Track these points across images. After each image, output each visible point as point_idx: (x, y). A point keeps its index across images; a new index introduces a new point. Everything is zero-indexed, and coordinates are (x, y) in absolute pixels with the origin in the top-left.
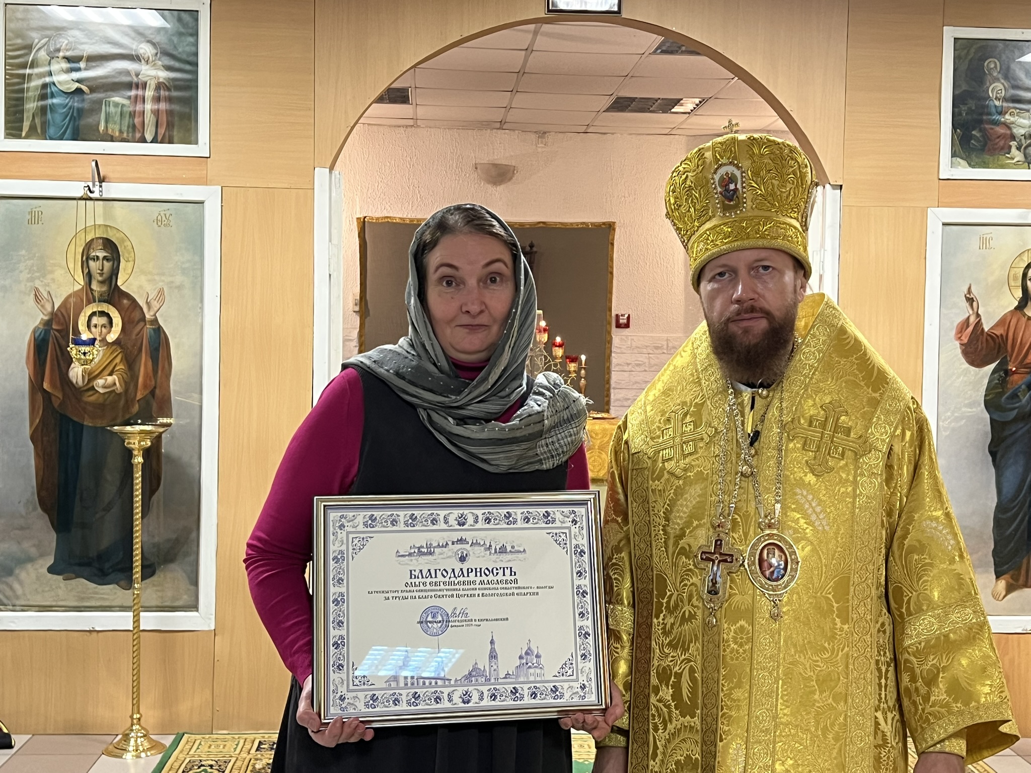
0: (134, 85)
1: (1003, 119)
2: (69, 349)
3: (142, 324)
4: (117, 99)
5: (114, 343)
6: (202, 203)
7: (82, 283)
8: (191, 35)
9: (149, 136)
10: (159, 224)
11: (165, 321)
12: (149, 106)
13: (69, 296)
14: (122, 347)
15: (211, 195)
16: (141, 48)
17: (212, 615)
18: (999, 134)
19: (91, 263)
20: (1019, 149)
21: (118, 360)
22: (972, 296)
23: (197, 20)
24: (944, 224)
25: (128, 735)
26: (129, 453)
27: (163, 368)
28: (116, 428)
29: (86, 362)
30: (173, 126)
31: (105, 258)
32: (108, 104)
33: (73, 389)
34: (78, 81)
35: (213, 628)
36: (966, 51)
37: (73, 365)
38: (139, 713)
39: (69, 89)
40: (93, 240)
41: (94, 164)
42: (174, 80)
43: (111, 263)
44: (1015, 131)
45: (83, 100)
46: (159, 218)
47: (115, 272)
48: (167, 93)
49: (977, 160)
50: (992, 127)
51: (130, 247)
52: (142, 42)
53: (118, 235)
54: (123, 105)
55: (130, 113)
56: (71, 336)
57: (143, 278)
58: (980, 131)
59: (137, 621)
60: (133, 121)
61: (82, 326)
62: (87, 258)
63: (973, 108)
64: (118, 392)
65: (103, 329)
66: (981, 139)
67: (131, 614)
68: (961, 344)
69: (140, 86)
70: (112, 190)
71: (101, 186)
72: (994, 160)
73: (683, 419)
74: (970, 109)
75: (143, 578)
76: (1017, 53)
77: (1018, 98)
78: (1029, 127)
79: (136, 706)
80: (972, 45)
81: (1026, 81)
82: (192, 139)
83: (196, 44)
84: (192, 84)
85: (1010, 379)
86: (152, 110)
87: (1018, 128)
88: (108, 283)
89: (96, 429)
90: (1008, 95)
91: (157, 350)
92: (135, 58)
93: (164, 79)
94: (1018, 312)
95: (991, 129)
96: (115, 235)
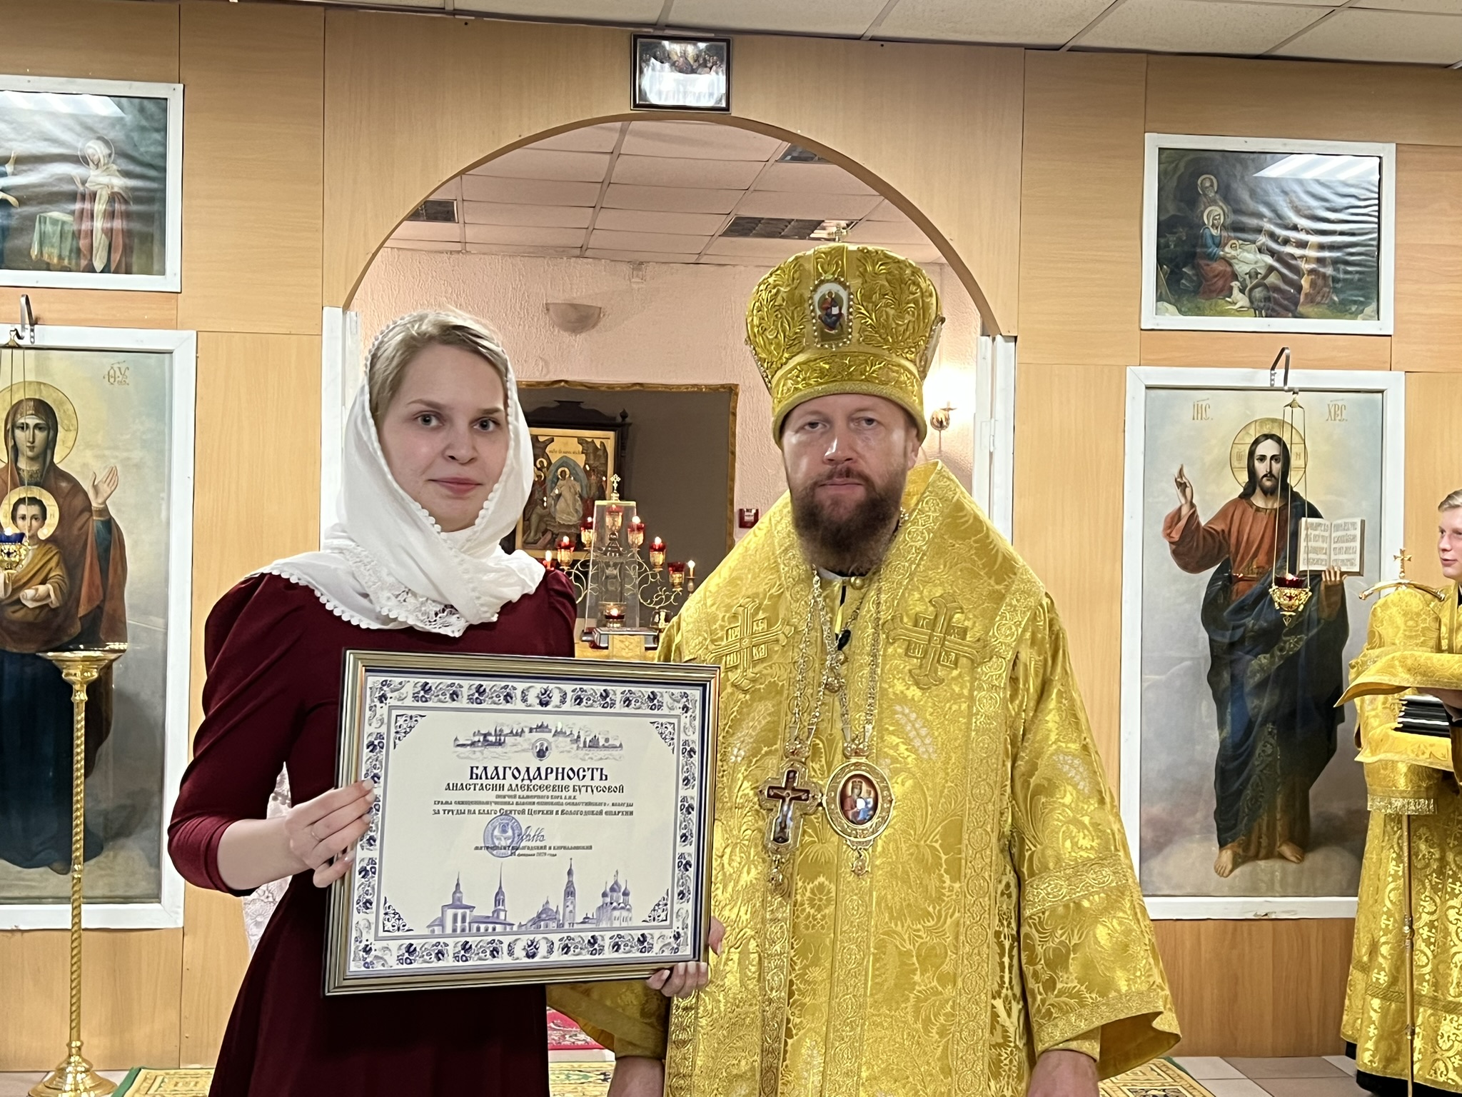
0: (79, 196)
1: (1221, 253)
3: (86, 515)
4: (56, 214)
6: (171, 352)
7: (6, 460)
8: (157, 130)
9: (98, 264)
10: (112, 380)
11: (118, 511)
12: (99, 224)
14: (59, 547)
15: (182, 343)
16: (90, 147)
17: (179, 907)
18: (1216, 272)
19: (18, 433)
21: (53, 563)
22: (1185, 480)
23: (165, 110)
24: (1148, 388)
25: (64, 1069)
26: (68, 688)
27: (116, 571)
29: (11, 566)
30: (131, 251)
31: (36, 426)
32: (43, 221)
34: (3, 190)
35: (181, 925)
36: (1174, 165)
38: (79, 1039)
40: (20, 402)
41: (23, 300)
42: (134, 189)
43: (45, 433)
44: (1236, 267)
45: (10, 216)
46: (112, 372)
47: (50, 444)
48: (123, 207)
49: (1189, 305)
50: (1209, 263)
51: (71, 411)
52: (89, 139)
53: (54, 395)
54: (64, 223)
55: (73, 233)
57: (88, 456)
58: (1193, 267)
59: (77, 915)
60: (78, 243)
61: (5, 518)
62: (12, 426)
64: (53, 607)
65: (34, 521)
67: (69, 907)
68: (1171, 543)
69: (87, 197)
70: (46, 335)
71: (32, 330)
73: (754, 616)
74: (1179, 239)
75: (86, 856)
76: (1239, 167)
77: (1241, 226)
78: (1256, 263)
79: (75, 1027)
80: (1183, 157)
81: (1252, 205)
82: (156, 268)
83: (164, 143)
84: (158, 195)
85: (1235, 587)
86: (102, 230)
87: (1241, 264)
88: (41, 459)
89: (23, 656)
90: (1229, 221)
91: (107, 550)
92: (81, 160)
93: (121, 188)
94: (1244, 500)
95: (1207, 265)
96: (51, 395)
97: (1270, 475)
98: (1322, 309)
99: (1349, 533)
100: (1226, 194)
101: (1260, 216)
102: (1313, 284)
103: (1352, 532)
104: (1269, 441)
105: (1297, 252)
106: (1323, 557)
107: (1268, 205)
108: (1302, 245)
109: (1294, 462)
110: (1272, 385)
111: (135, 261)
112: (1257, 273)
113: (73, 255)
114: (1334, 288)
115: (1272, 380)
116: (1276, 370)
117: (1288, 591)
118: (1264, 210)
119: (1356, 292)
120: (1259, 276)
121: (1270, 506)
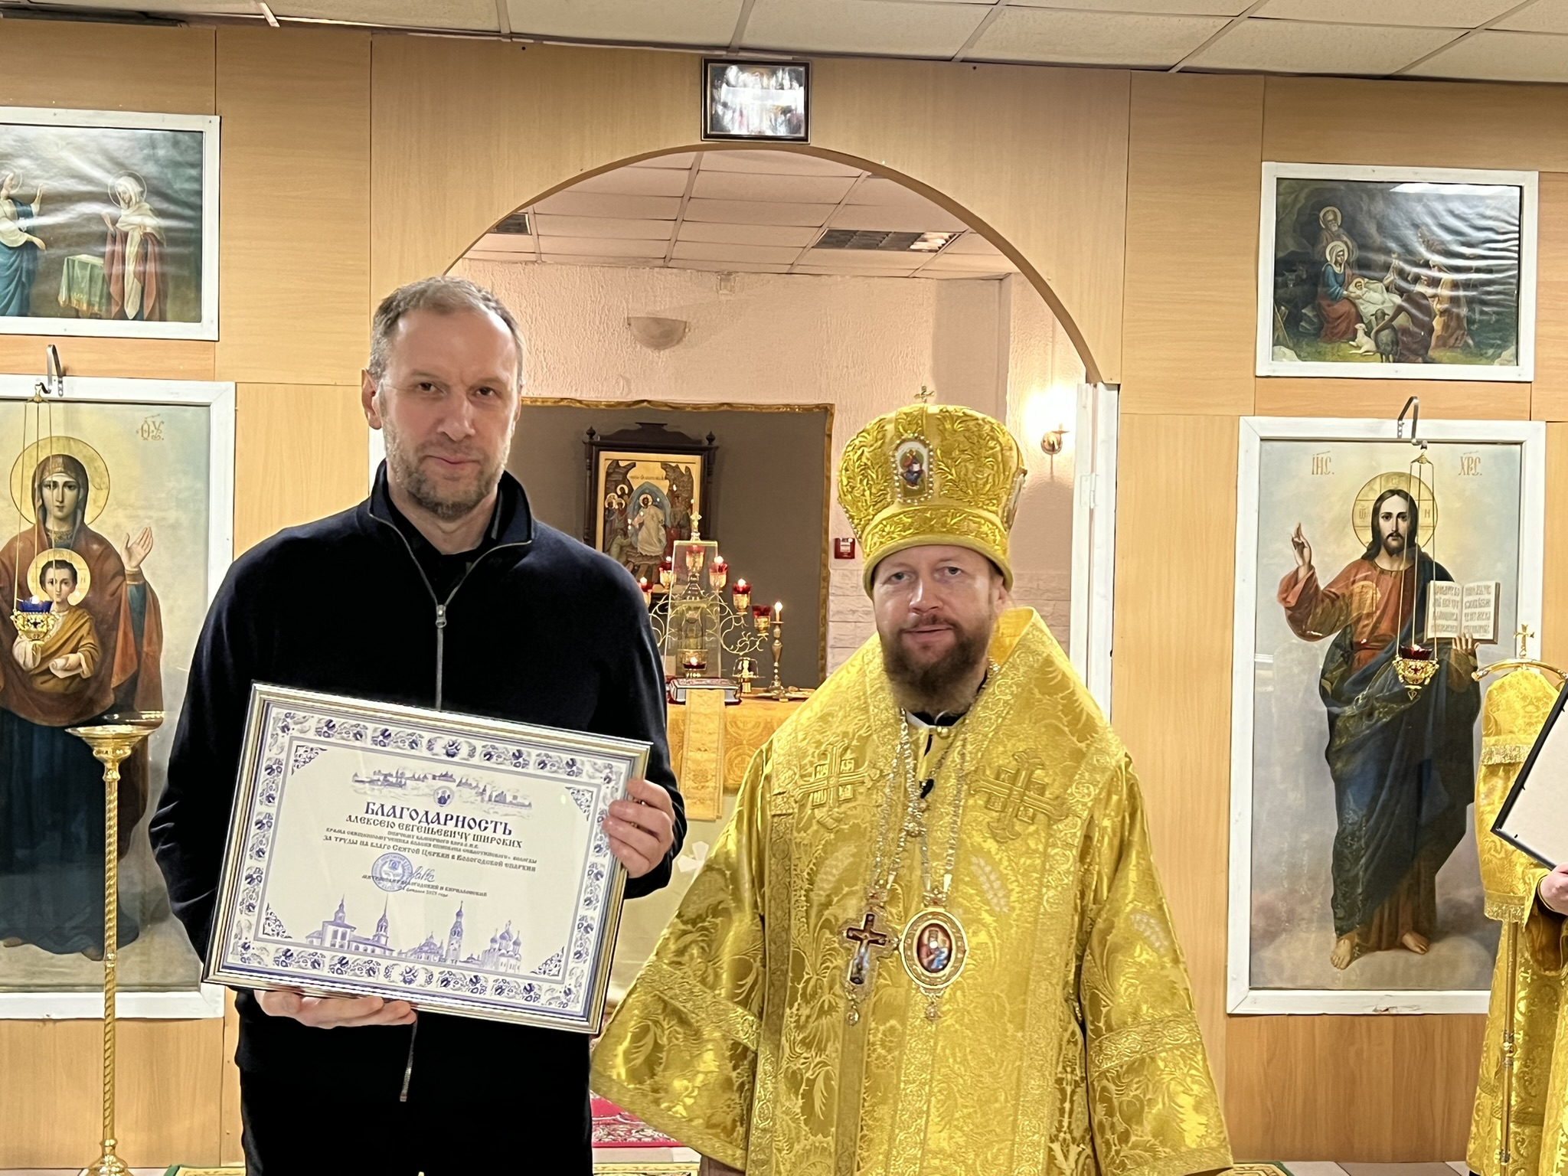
0: (109, 238)
1: (1345, 292)
2: (12, 617)
3: (119, 579)
4: (85, 257)
5: (79, 606)
6: (208, 406)
7: (34, 521)
8: (193, 166)
9: (131, 310)
10: (146, 435)
11: (153, 574)
12: (130, 268)
13: (15, 539)
14: (91, 613)
15: (220, 395)
16: (120, 185)
17: (219, 996)
18: (1341, 312)
19: (46, 492)
20: (1368, 334)
21: (84, 631)
22: (1302, 540)
23: (201, 143)
24: (1262, 440)
25: (97, 1169)
26: (100, 767)
27: (151, 638)
28: (82, 730)
29: (37, 636)
30: (166, 297)
31: (66, 484)
32: (71, 264)
33: (20, 673)
34: (29, 231)
35: (220, 1017)
36: (1293, 196)
37: (18, 639)
38: (113, 1137)
39: (15, 241)
40: (48, 458)
41: (50, 351)
42: (168, 230)
43: (75, 491)
44: (1361, 308)
46: (146, 427)
47: (80, 504)
48: (157, 249)
49: (1309, 349)
50: (1332, 303)
51: (102, 468)
52: (121, 176)
53: (84, 451)
54: (93, 266)
55: (104, 276)
56: (16, 599)
57: (120, 516)
58: (1314, 309)
59: (110, 1006)
60: (108, 287)
61: (33, 584)
62: (40, 485)
63: (1304, 276)
64: (84, 677)
65: (63, 586)
66: (1315, 320)
67: (102, 995)
68: (1287, 608)
69: (118, 238)
70: (75, 387)
71: (60, 382)
73: (842, 755)
74: (1299, 277)
75: (120, 944)
76: (1364, 197)
77: (1367, 262)
78: (1383, 303)
79: (109, 1128)
80: (1302, 189)
81: (1378, 239)
82: (193, 314)
83: (199, 180)
84: (194, 235)
85: (1357, 655)
86: (136, 275)
87: (1367, 305)
88: (70, 520)
89: (53, 729)
90: (1353, 258)
91: (142, 614)
92: (111, 198)
93: (153, 228)
94: (1367, 564)
95: (1329, 306)
96: (81, 451)
97: (1396, 534)
98: (1458, 354)
99: (1482, 597)
100: (1351, 227)
101: (1388, 252)
102: (1446, 326)
103: (1485, 597)
104: (1396, 498)
105: (1429, 291)
106: (1455, 623)
107: (1398, 240)
108: (1435, 283)
109: (1423, 520)
110: (1399, 437)
111: (170, 307)
112: (1384, 314)
113: (104, 301)
114: (1469, 330)
115: (1399, 431)
116: (1404, 420)
118: (1393, 245)
119: (1492, 335)
120: (1387, 318)
121: (1395, 568)
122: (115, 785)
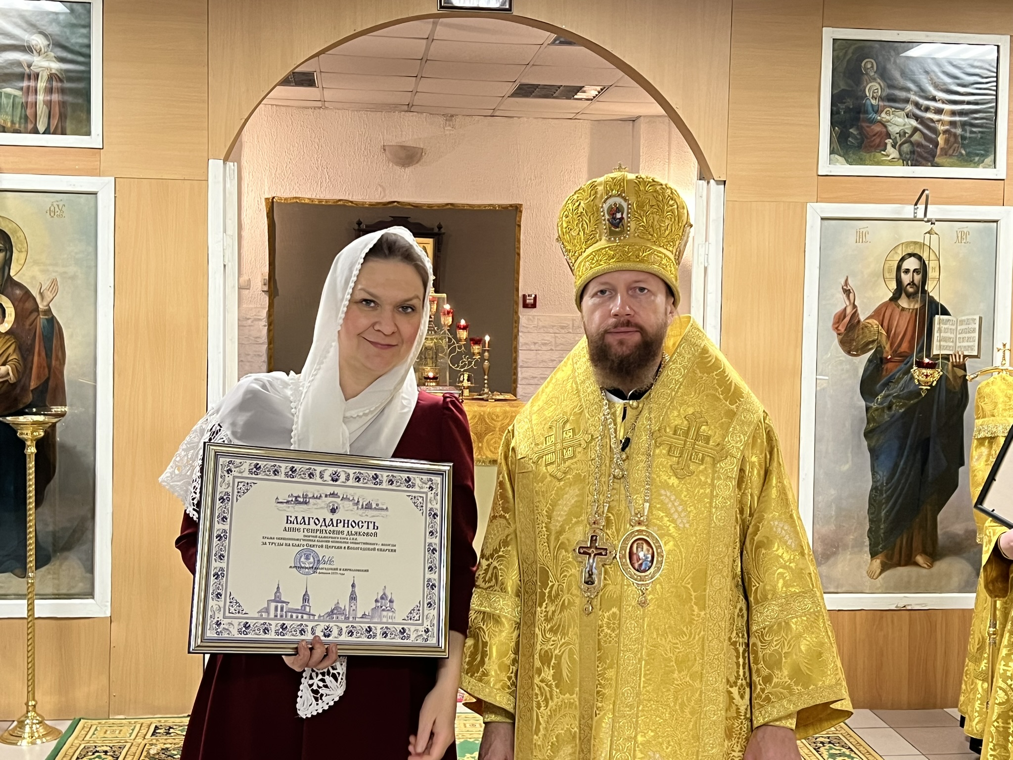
0: (26, 76)
1: (879, 118)
3: (35, 314)
4: (9, 90)
5: (7, 333)
6: (95, 194)
8: (84, 26)
9: (41, 127)
10: (52, 214)
12: (41, 97)
14: (15, 338)
15: (103, 186)
16: (33, 40)
17: (108, 602)
18: (876, 131)
20: (894, 146)
21: (11, 350)
22: (849, 288)
23: (89, 12)
24: (822, 219)
25: (23, 722)
27: (57, 357)
30: (66, 118)
35: (109, 615)
36: (844, 51)
38: (34, 699)
43: (4, 253)
44: (890, 128)
46: (52, 208)
47: (7, 262)
48: (59, 84)
49: (854, 157)
50: (868, 125)
51: (22, 238)
52: (35, 33)
53: (10, 226)
54: (15, 96)
55: (22, 104)
57: (36, 268)
58: (858, 129)
59: (31, 609)
60: (25, 111)
63: (851, 107)
64: (11, 382)
66: (858, 137)
67: (26, 602)
68: (839, 334)
69: (32, 77)
72: (870, 156)
73: (564, 427)
74: (847, 107)
75: (38, 567)
76: (893, 53)
77: (893, 97)
78: (904, 125)
79: (31, 692)
80: (851, 45)
81: (902, 82)
82: (84, 130)
83: (88, 36)
84: (85, 75)
85: (885, 367)
86: (45, 102)
87: (893, 126)
90: (884, 94)
91: (52, 340)
92: (27, 49)
93: (57, 70)
94: (893, 302)
95: (868, 127)
96: (8, 226)
97: (912, 283)
98: (954, 160)
99: (970, 326)
101: (908, 90)
102: (947, 141)
103: (972, 326)
104: (912, 259)
105: (936, 117)
106: (951, 344)
107: (914, 82)
108: (939, 111)
109: (931, 274)
110: (915, 217)
111: (69, 125)
112: (905, 133)
113: (23, 121)
114: (962, 144)
115: (915, 213)
116: (918, 206)
117: (924, 371)
118: (911, 86)
119: (978, 147)
120: (907, 135)
121: (912, 307)
122: (33, 457)
